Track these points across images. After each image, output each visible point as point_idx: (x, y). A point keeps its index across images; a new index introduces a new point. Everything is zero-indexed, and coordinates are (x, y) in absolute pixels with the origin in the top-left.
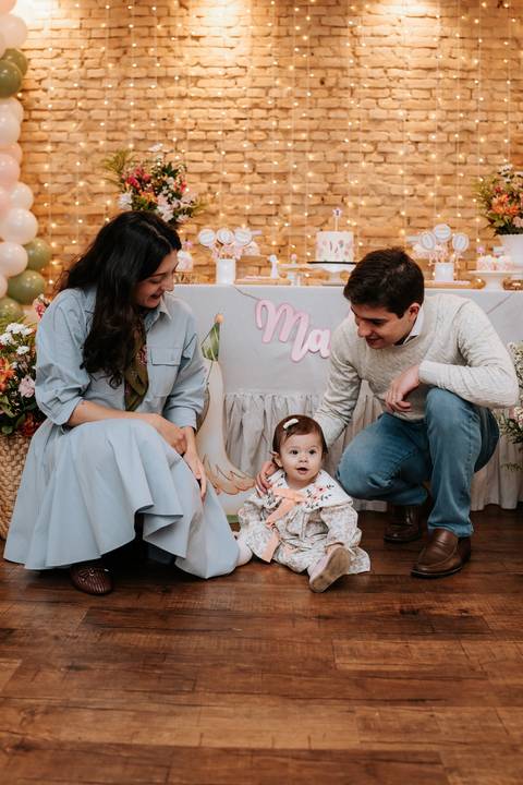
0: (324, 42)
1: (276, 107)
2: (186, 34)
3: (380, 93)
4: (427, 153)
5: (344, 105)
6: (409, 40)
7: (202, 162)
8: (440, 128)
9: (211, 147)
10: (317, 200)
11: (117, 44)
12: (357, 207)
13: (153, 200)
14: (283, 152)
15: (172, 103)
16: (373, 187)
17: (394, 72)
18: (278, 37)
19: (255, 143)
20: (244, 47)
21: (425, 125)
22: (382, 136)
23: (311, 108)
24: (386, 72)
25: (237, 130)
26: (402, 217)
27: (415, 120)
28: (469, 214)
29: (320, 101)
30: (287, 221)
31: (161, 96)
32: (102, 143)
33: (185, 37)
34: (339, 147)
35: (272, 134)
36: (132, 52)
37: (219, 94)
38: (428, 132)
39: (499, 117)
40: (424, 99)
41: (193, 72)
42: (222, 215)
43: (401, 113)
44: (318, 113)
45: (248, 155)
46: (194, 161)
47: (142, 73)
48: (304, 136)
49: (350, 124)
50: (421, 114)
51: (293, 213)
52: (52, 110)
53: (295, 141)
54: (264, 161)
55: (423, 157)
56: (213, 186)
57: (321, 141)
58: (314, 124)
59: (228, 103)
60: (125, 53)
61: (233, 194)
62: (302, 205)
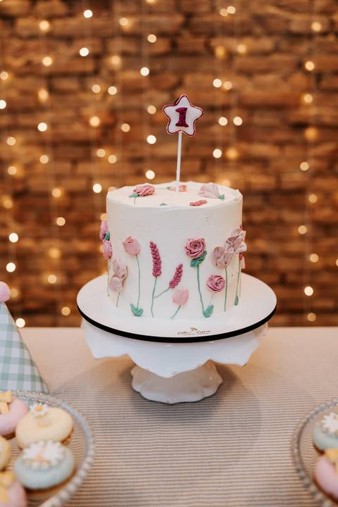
16: (260, 19)
26: (307, 73)
61: (20, 38)
62: (138, 55)
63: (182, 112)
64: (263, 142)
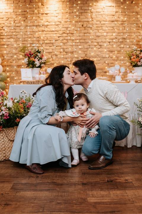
0: (83, 14)
1: (70, 33)
2: (44, 13)
3: (99, 28)
4: (113, 45)
5: (89, 32)
6: (107, 13)
7: (49, 49)
8: (116, 38)
9: (52, 45)
11: (24, 16)
13: (34, 60)
14: (72, 46)
15: (40, 33)
16: (98, 55)
17: (103, 22)
18: (70, 13)
19: (64, 44)
20: (60, 16)
21: (112, 37)
22: (100, 40)
23: (79, 33)
24: (100, 22)
25: (59, 40)
26: (106, 63)
27: (109, 36)
28: (125, 62)
29: (82, 31)
31: (37, 31)
32: (21, 45)
33: (43, 14)
34: (88, 44)
35: (69, 41)
36: (28, 19)
37: (53, 30)
38: (113, 39)
39: (133, 34)
40: (111, 30)
41: (46, 24)
42: (55, 64)
43: (105, 34)
44: (81, 35)
45: (62, 47)
46: (47, 49)
47: (31, 24)
48: (78, 41)
49: (91, 37)
50: (111, 34)
52: (6, 36)
53: (75, 42)
54: (67, 48)
55: (112, 46)
56: (53, 56)
57: (83, 42)
58: (80, 38)
59: (56, 32)
60: (26, 19)
61: (58, 58)
64: (99, 75)
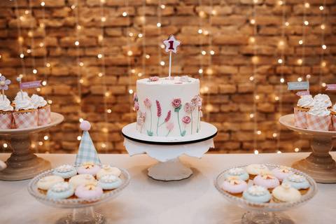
10: (169, 11)
12: (208, 16)
26: (251, 25)
28: (315, 21)
30: (141, 32)
42: (79, 28)
51: (147, 23)
61: (89, 7)
62: (155, 16)
63: (171, 43)
64: (228, 65)
